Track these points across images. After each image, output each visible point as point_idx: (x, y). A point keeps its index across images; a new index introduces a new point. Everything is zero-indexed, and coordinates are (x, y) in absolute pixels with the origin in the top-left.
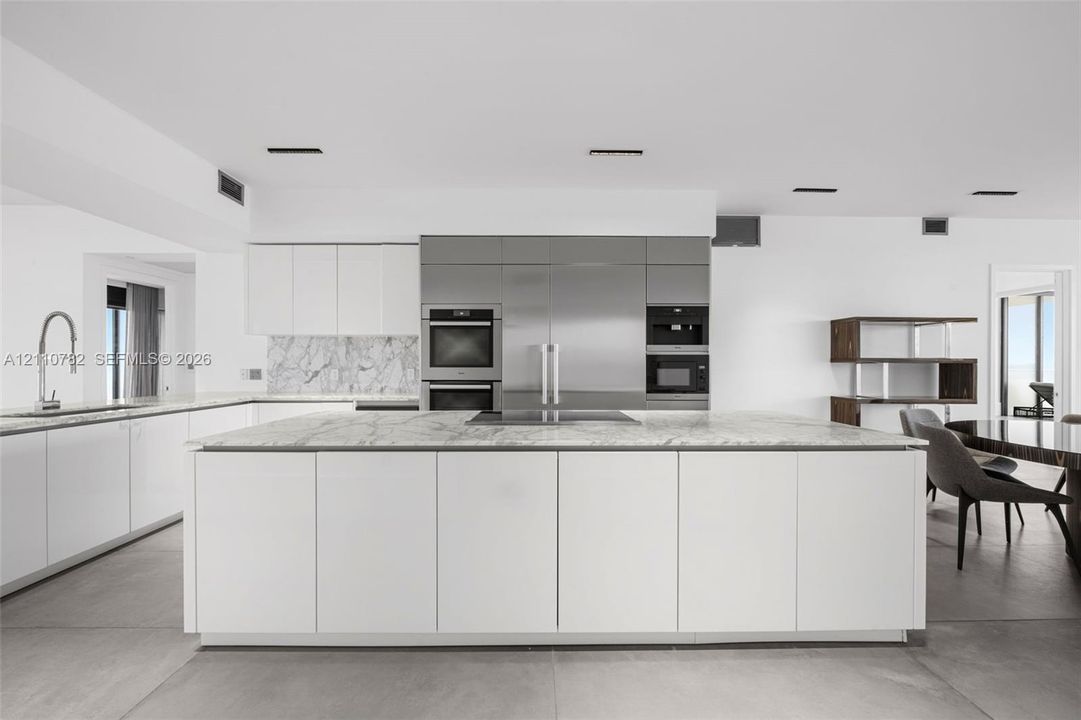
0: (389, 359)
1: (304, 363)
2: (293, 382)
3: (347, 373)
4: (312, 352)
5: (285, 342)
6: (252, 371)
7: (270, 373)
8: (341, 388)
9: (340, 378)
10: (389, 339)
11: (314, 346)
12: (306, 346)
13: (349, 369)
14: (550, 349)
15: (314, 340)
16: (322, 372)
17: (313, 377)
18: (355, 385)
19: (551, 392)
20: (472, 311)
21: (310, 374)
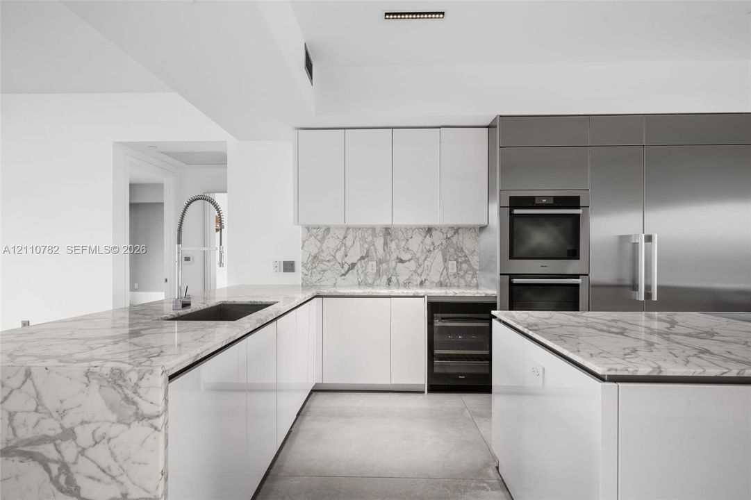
0: (429, 251)
1: (339, 256)
2: (328, 274)
3: (384, 266)
4: (349, 243)
5: (321, 233)
6: (285, 264)
7: (304, 265)
8: (378, 281)
9: (378, 271)
10: (429, 230)
11: (350, 237)
12: (341, 237)
13: (387, 262)
14: (649, 239)
15: (350, 231)
16: (359, 265)
17: (349, 270)
18: (394, 279)
19: (648, 288)
20: (555, 198)
21: (346, 267)
